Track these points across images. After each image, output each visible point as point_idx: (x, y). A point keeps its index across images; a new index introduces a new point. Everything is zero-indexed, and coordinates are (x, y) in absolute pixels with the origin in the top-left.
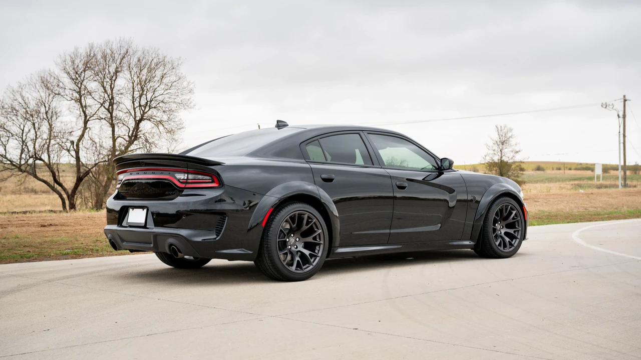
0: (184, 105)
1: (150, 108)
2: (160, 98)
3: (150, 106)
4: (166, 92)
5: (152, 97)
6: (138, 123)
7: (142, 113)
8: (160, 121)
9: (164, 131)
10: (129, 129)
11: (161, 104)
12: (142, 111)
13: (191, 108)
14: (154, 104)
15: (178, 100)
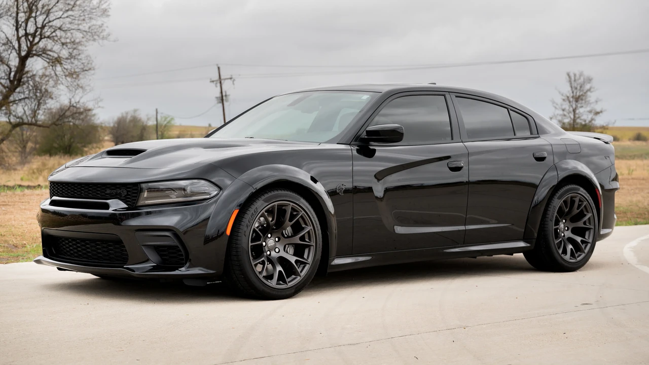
0: (93, 34)
1: (41, 39)
2: (57, 23)
3: (41, 35)
4: (66, 15)
5: (45, 22)
6: (23, 60)
7: (29, 45)
8: (56, 59)
9: (62, 73)
10: (10, 69)
11: (58, 33)
12: (29, 43)
13: (103, 38)
14: (47, 31)
15: (85, 26)
